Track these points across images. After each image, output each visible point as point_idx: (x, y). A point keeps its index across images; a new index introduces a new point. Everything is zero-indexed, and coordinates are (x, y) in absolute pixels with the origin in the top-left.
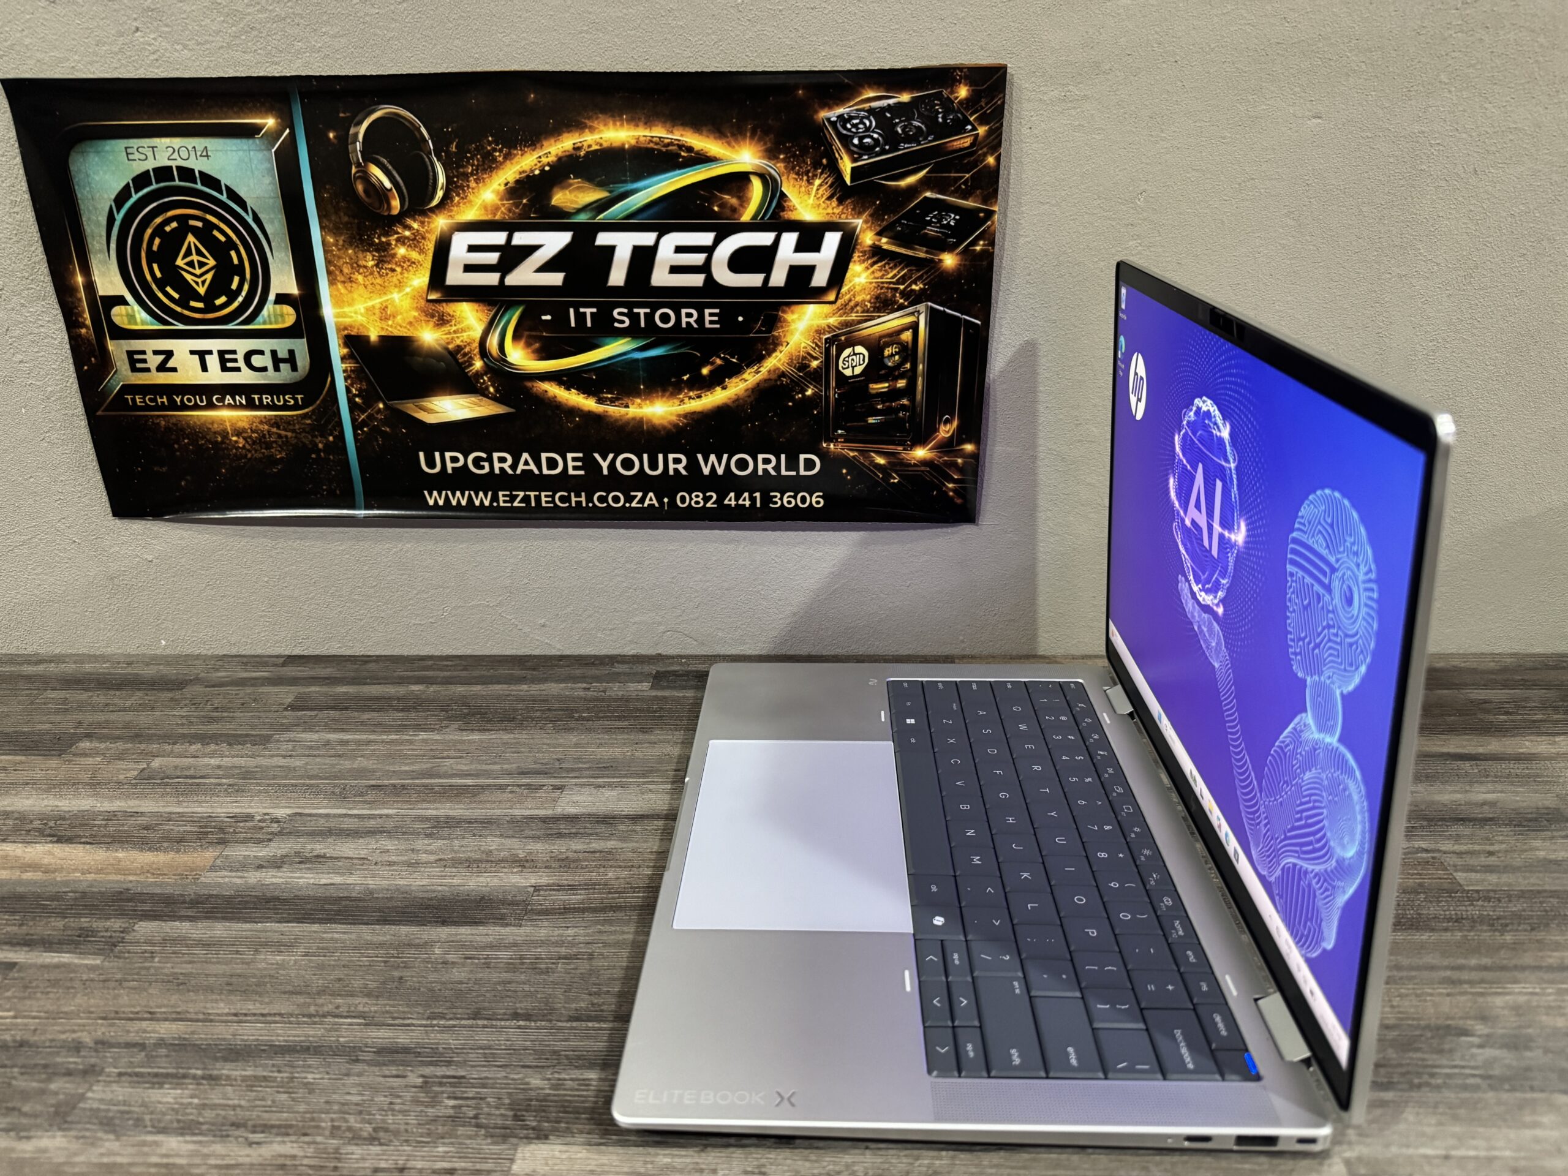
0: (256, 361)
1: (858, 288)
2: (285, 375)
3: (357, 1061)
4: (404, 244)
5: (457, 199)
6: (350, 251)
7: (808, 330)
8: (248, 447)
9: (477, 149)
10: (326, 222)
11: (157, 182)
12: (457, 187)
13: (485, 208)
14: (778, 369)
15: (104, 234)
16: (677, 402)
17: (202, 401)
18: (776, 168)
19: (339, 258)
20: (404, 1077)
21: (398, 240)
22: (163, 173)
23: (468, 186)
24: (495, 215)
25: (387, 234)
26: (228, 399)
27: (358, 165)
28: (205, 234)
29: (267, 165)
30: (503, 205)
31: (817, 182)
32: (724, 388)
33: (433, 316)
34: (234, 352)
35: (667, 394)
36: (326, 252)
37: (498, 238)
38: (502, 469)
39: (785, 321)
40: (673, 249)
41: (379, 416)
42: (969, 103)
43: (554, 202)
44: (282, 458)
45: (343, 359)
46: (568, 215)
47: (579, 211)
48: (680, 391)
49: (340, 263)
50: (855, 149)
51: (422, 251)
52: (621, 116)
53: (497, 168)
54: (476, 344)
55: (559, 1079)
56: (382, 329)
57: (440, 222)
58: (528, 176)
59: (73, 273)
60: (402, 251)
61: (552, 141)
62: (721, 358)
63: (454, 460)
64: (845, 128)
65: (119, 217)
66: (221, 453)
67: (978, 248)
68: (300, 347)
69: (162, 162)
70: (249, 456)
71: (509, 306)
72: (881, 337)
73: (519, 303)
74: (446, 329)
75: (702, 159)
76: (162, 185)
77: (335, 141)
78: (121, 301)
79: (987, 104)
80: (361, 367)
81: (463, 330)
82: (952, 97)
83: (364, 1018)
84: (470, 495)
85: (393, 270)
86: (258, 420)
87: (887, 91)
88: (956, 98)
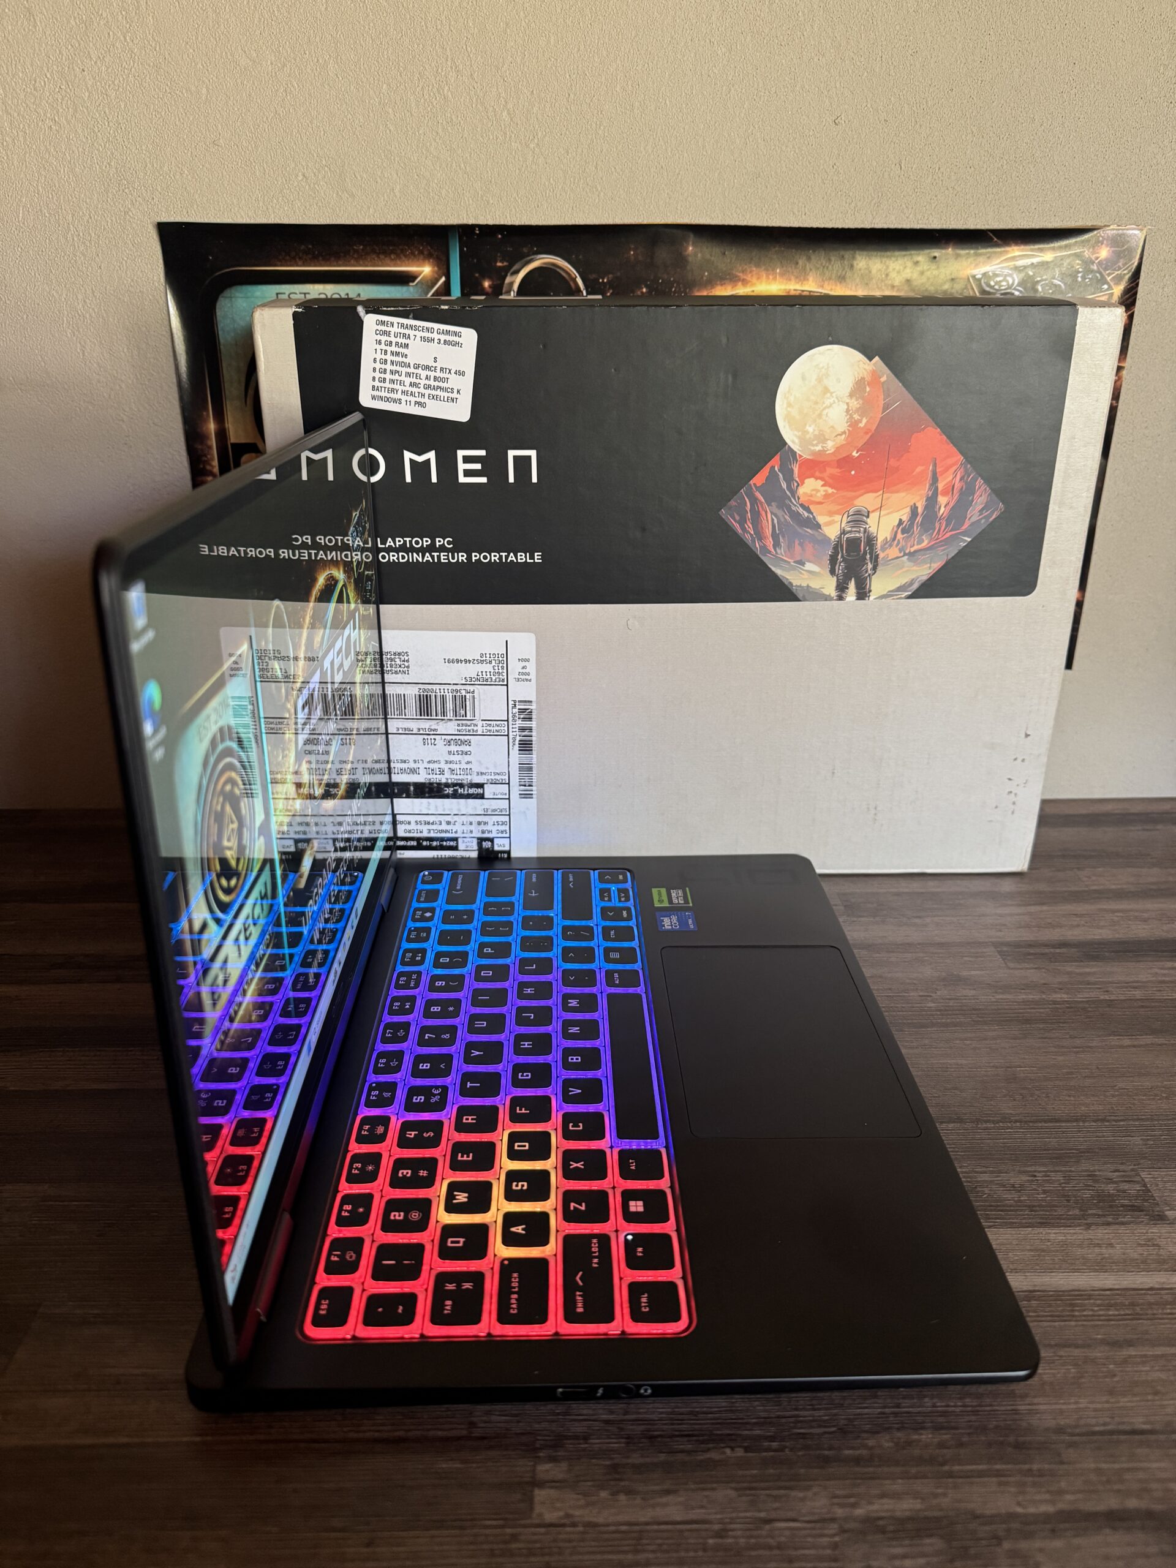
15: (243, 380)
42: (1108, 263)
52: (774, 270)
59: (206, 421)
64: (988, 284)
77: (490, 290)
79: (1124, 265)
82: (1093, 257)
88: (1097, 258)
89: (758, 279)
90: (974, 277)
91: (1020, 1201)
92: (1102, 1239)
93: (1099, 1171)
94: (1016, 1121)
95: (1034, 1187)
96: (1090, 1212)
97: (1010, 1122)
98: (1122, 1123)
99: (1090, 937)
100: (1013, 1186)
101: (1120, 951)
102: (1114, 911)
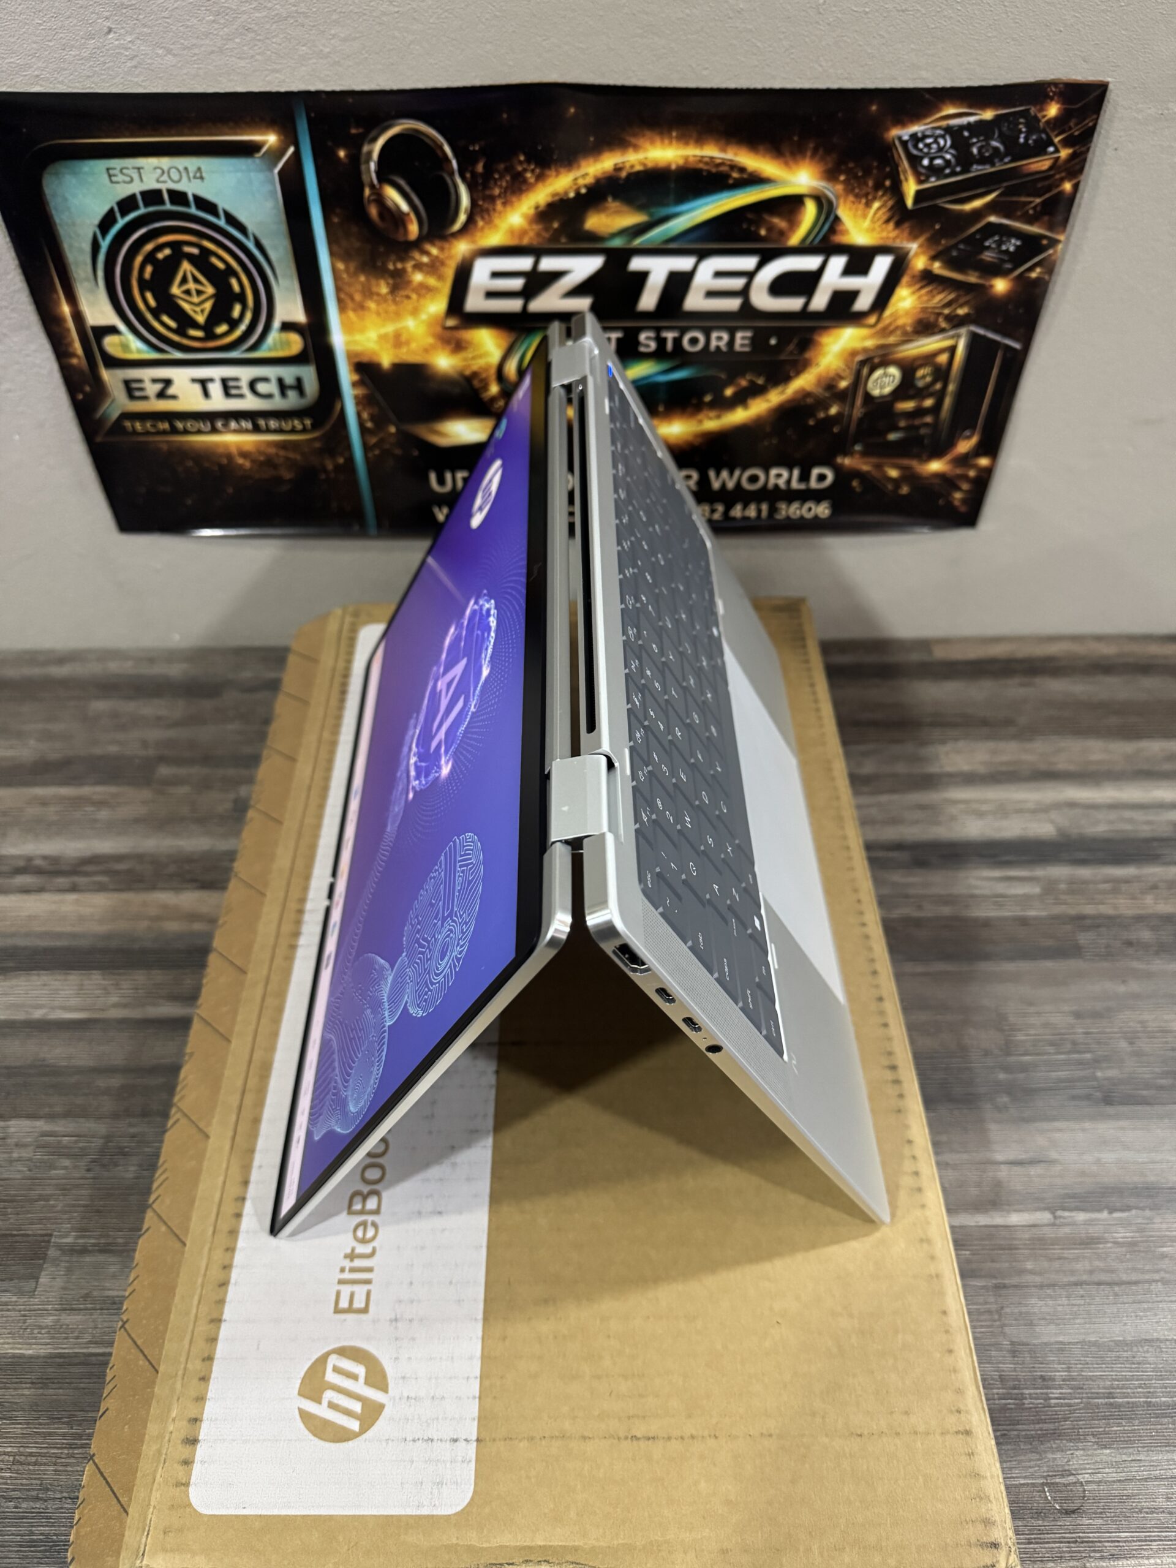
0: (262, 388)
1: (900, 312)
2: (294, 401)
4: (421, 270)
6: (362, 278)
7: (843, 354)
8: (254, 467)
9: (506, 170)
10: (335, 248)
11: (146, 205)
12: (482, 210)
13: (511, 232)
14: (804, 389)
15: (89, 261)
16: (695, 421)
17: (205, 426)
18: (832, 190)
19: (351, 285)
21: (414, 266)
22: (152, 197)
23: (494, 210)
24: (522, 239)
25: (403, 259)
26: (233, 425)
27: (372, 186)
28: (202, 262)
29: (271, 187)
30: (532, 230)
31: (876, 205)
32: (745, 408)
33: (449, 343)
34: (238, 379)
35: (686, 414)
36: (336, 279)
37: (524, 263)
39: (820, 343)
40: (710, 273)
41: (391, 439)
42: (1058, 124)
43: (587, 226)
44: (290, 479)
45: (353, 385)
46: (601, 239)
47: (614, 235)
48: (700, 411)
49: (352, 290)
50: (923, 171)
51: (440, 278)
52: (670, 133)
53: (528, 189)
54: (493, 372)
56: (396, 356)
57: (462, 248)
58: (561, 199)
59: (58, 303)
60: (418, 277)
61: (591, 160)
62: (747, 380)
64: (916, 147)
65: (105, 244)
66: (227, 474)
67: (1034, 275)
68: (308, 374)
69: (150, 184)
70: (256, 477)
71: (529, 333)
72: (917, 359)
73: (541, 329)
74: (463, 355)
75: (755, 180)
76: (151, 209)
78: (113, 330)
79: (1077, 124)
80: (373, 392)
81: (480, 357)
82: (1040, 115)
86: (265, 443)
87: (970, 106)
88: (1044, 116)
89: (652, 142)
90: (900, 138)
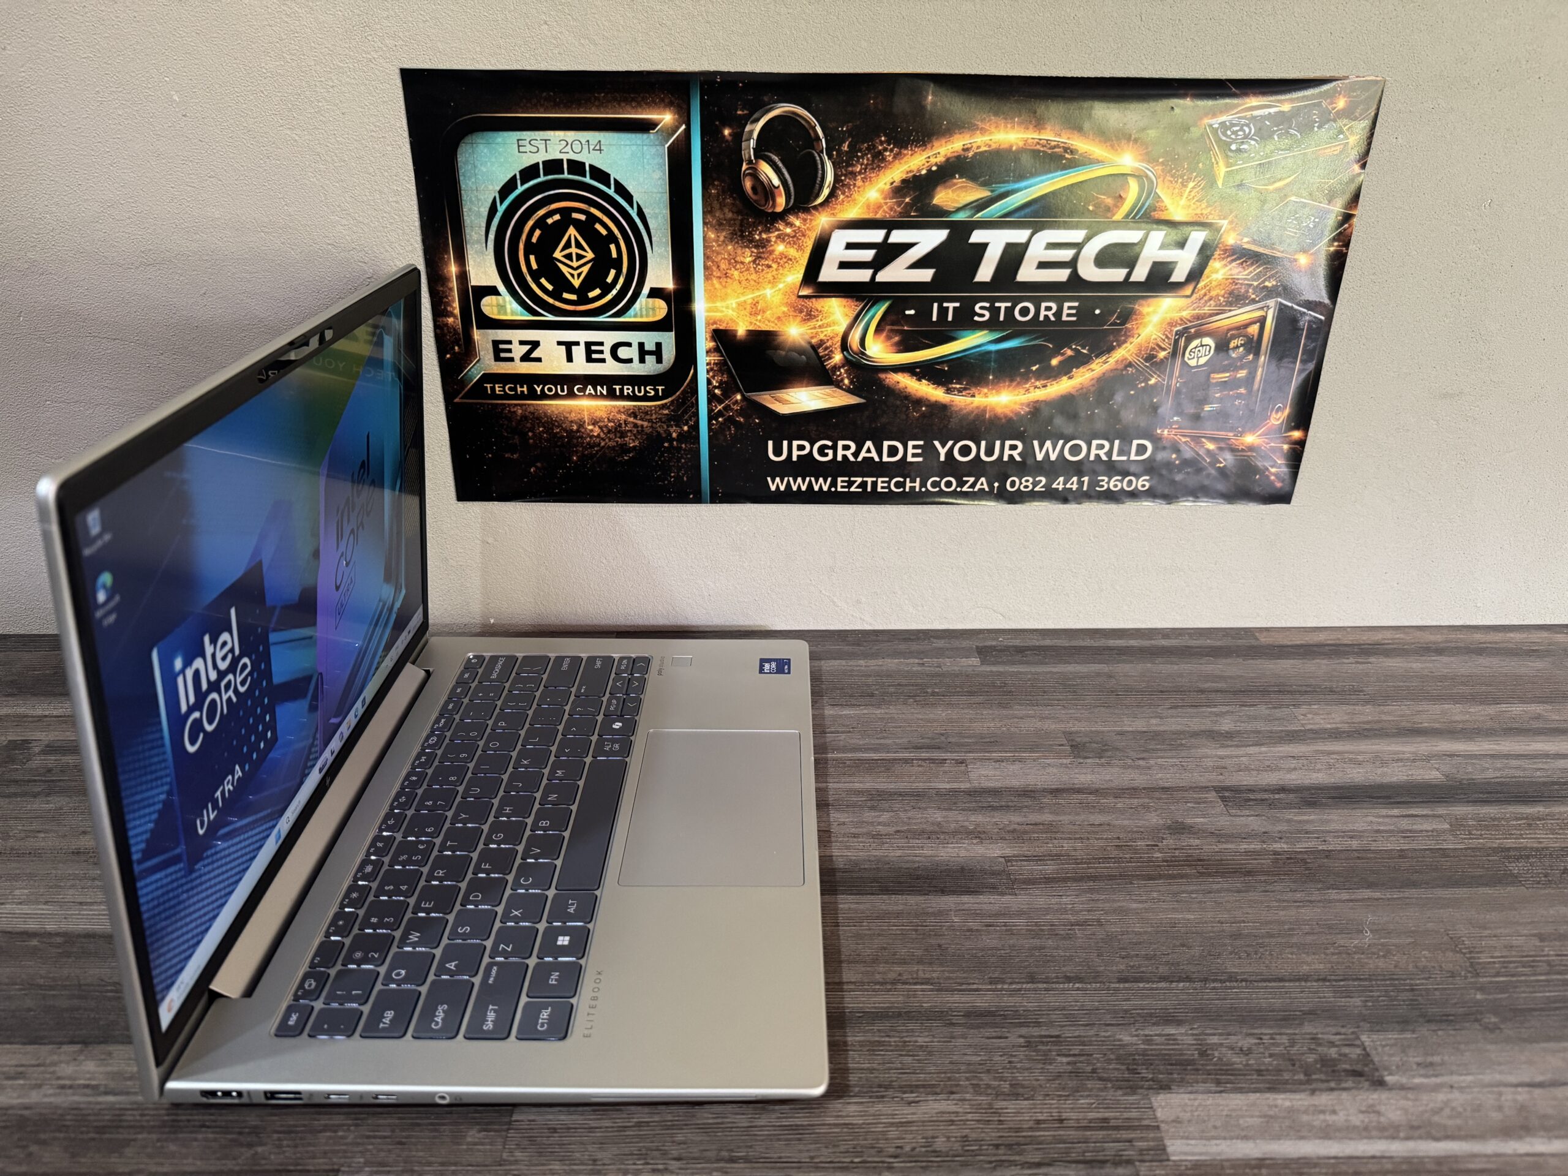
0: (623, 352)
1: (1214, 283)
2: (650, 367)
3: (953, 1024)
4: (783, 240)
5: (842, 197)
6: (730, 247)
7: (1161, 324)
8: (602, 434)
9: (868, 149)
10: (709, 218)
12: (843, 185)
13: (868, 207)
14: (1126, 359)
15: (484, 225)
16: (1022, 391)
17: (562, 390)
18: (1154, 171)
19: (718, 253)
20: (1007, 1038)
21: (778, 237)
22: (553, 166)
23: (855, 184)
24: (876, 213)
25: (768, 230)
26: (590, 389)
27: (750, 162)
28: (587, 229)
29: (658, 160)
30: (886, 203)
31: (1191, 185)
32: (1070, 378)
33: (801, 311)
34: (601, 344)
35: (1014, 384)
36: (705, 247)
37: (876, 236)
38: (845, 457)
39: (1140, 314)
40: (1044, 245)
41: (735, 407)
42: (1344, 114)
43: (936, 201)
44: (634, 447)
45: (708, 352)
46: (947, 213)
47: (959, 210)
48: (1027, 380)
49: (718, 259)
50: (1230, 155)
51: (800, 248)
52: (1012, 118)
53: (885, 167)
54: (839, 339)
55: (1146, 1036)
56: (751, 323)
57: (822, 220)
58: (914, 176)
59: (447, 263)
60: (780, 248)
61: (943, 141)
62: (1072, 349)
63: (801, 448)
64: (1225, 134)
65: (501, 209)
66: (575, 441)
67: (1333, 249)
68: (668, 340)
69: (554, 154)
70: (603, 444)
71: (876, 301)
72: (1229, 330)
73: (886, 299)
74: (812, 323)
76: (550, 177)
77: (729, 138)
78: (493, 291)
79: (1361, 115)
80: (725, 360)
81: (828, 325)
82: (1330, 107)
83: (932, 984)
84: (810, 481)
85: (769, 267)
86: (617, 410)
87: (1269, 99)
88: (1334, 108)
89: (996, 127)
90: (1211, 126)
91: (1247, 1065)
92: (1326, 1106)
93: (1322, 1033)
94: (1242, 981)
95: (1262, 1050)
96: (1314, 1077)
97: (1237, 981)
98: (1342, 983)
99: (1307, 782)
100: (1241, 1050)
101: (1336, 798)
102: (1330, 753)
